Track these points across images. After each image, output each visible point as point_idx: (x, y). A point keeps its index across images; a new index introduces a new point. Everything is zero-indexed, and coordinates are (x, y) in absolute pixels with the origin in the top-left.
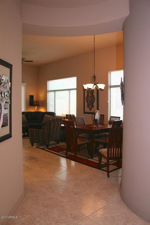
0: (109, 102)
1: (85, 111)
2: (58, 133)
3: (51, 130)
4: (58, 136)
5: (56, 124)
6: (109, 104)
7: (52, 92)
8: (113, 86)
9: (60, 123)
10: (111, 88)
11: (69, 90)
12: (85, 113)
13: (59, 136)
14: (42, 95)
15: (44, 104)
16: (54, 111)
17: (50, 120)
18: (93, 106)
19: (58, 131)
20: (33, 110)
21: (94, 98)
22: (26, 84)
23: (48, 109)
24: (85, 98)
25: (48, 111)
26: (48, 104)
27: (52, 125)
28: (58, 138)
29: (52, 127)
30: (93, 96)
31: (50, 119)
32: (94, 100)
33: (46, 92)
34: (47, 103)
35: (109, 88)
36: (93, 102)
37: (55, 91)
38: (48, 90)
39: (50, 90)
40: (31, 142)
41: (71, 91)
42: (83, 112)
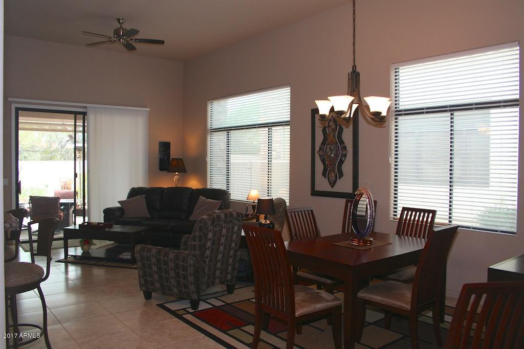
0: (392, 160)
1: (317, 189)
2: (231, 260)
3: (208, 252)
4: (230, 269)
5: (224, 231)
6: (393, 166)
7: (220, 133)
8: (405, 111)
9: (236, 229)
10: (400, 118)
11: (269, 125)
12: (315, 193)
13: (234, 268)
14: (192, 142)
15: (199, 165)
16: (224, 188)
17: (203, 219)
18: (341, 174)
19: (232, 252)
20: (169, 182)
21: (345, 148)
22: (149, 109)
23: (209, 180)
24: (317, 149)
25: (209, 187)
26: (209, 166)
27: (210, 235)
28: (229, 277)
29: (209, 244)
30: (342, 142)
31: (205, 217)
32: (345, 156)
33: (204, 131)
34: (206, 163)
35: (394, 118)
36: (341, 162)
37: (228, 130)
38: (209, 127)
39: (214, 127)
40: (144, 288)
41: (273, 128)
42: (309, 192)
